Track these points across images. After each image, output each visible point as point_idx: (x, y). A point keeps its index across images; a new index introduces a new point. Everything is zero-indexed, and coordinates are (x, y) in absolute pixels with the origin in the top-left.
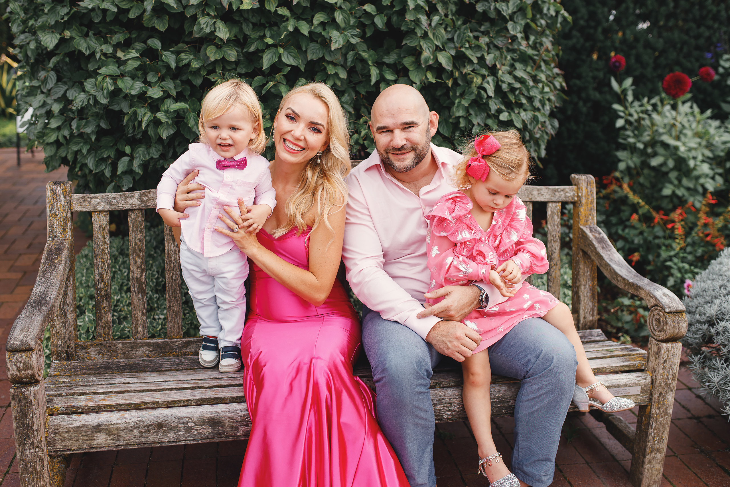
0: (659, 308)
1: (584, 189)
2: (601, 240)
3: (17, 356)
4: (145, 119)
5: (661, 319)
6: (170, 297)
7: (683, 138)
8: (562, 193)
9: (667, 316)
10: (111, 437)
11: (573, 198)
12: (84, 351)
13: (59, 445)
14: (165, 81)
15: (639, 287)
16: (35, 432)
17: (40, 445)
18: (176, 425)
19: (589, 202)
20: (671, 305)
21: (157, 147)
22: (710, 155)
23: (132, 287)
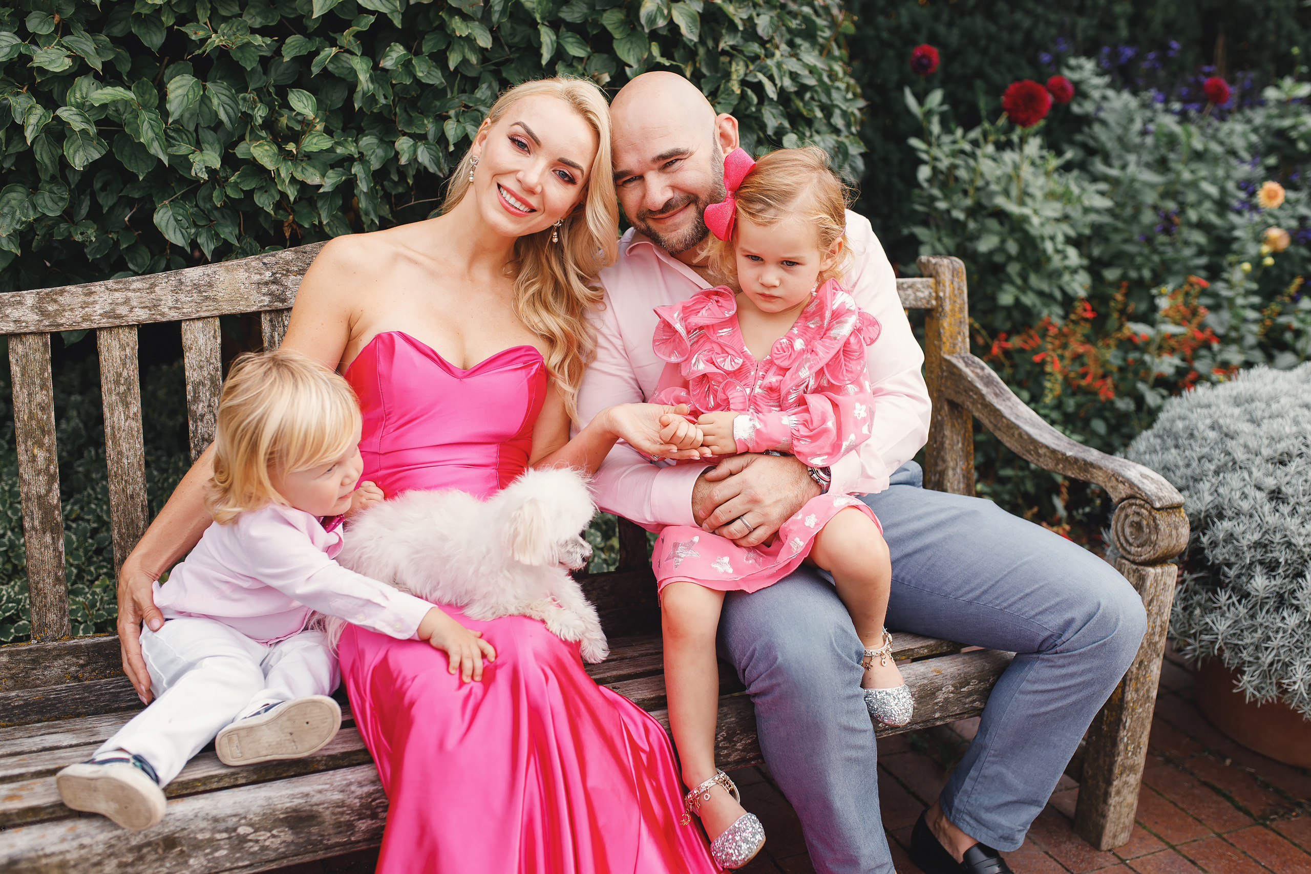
0: (1138, 502)
1: (948, 283)
2: (988, 382)
4: (33, 120)
5: (1145, 523)
6: (121, 537)
7: (1029, 201)
8: (910, 291)
9: (1158, 516)
11: (928, 302)
14: (72, 34)
15: (1092, 465)
18: (207, 835)
19: (957, 309)
20: (1160, 494)
21: (55, 189)
22: (1072, 233)
23: (27, 519)
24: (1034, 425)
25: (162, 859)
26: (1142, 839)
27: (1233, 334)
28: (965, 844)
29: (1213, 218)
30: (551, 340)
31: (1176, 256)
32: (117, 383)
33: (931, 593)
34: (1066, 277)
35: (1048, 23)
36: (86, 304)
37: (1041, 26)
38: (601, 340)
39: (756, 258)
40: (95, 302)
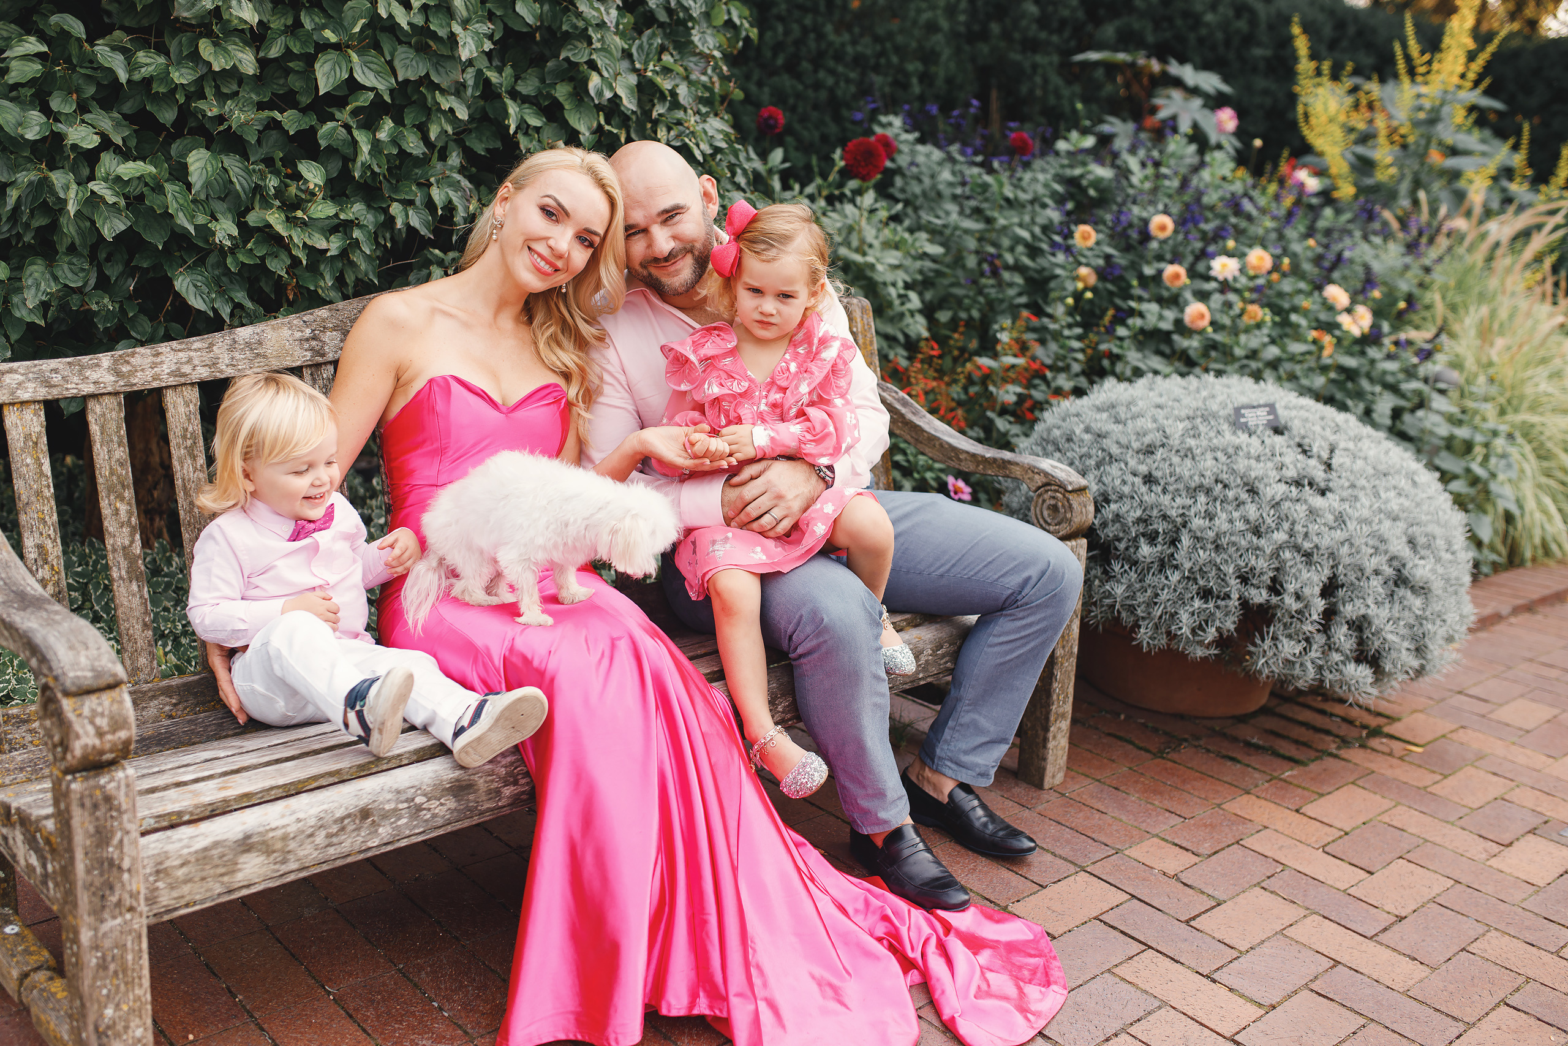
0: (1053, 487)
1: (859, 320)
2: (904, 402)
3: (90, 703)
4: (71, 194)
5: (1061, 504)
7: (868, 250)
9: (1070, 497)
10: (272, 858)
12: (24, 728)
13: (166, 899)
14: (92, 113)
15: (1009, 462)
16: (126, 876)
17: (135, 904)
18: (392, 806)
19: (868, 342)
20: (1069, 480)
21: (75, 260)
22: (908, 279)
23: (115, 569)
24: (951, 436)
25: (358, 829)
26: (1073, 778)
27: (1060, 364)
28: (948, 786)
29: (1026, 261)
30: (567, 376)
31: (1001, 296)
32: (184, 437)
33: (908, 572)
34: (908, 320)
35: (848, 81)
36: (154, 365)
37: (842, 84)
38: (606, 377)
39: (757, 291)
40: (162, 362)
